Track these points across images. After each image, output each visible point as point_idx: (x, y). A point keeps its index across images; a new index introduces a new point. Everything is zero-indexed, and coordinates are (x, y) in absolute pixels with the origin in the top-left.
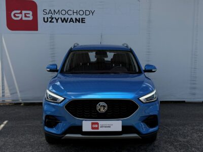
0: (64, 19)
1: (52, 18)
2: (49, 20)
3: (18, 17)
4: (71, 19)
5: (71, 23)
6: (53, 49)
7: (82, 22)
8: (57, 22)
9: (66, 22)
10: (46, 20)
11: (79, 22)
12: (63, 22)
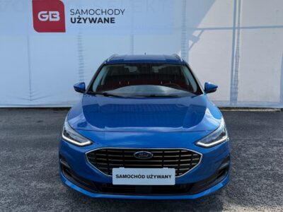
0: (93, 19)
1: (80, 19)
2: (77, 20)
3: (45, 18)
4: (100, 19)
5: (100, 23)
6: (81, 51)
7: (111, 22)
8: (85, 22)
9: (95, 22)
10: (73, 21)
11: (108, 22)
12: (91, 22)
